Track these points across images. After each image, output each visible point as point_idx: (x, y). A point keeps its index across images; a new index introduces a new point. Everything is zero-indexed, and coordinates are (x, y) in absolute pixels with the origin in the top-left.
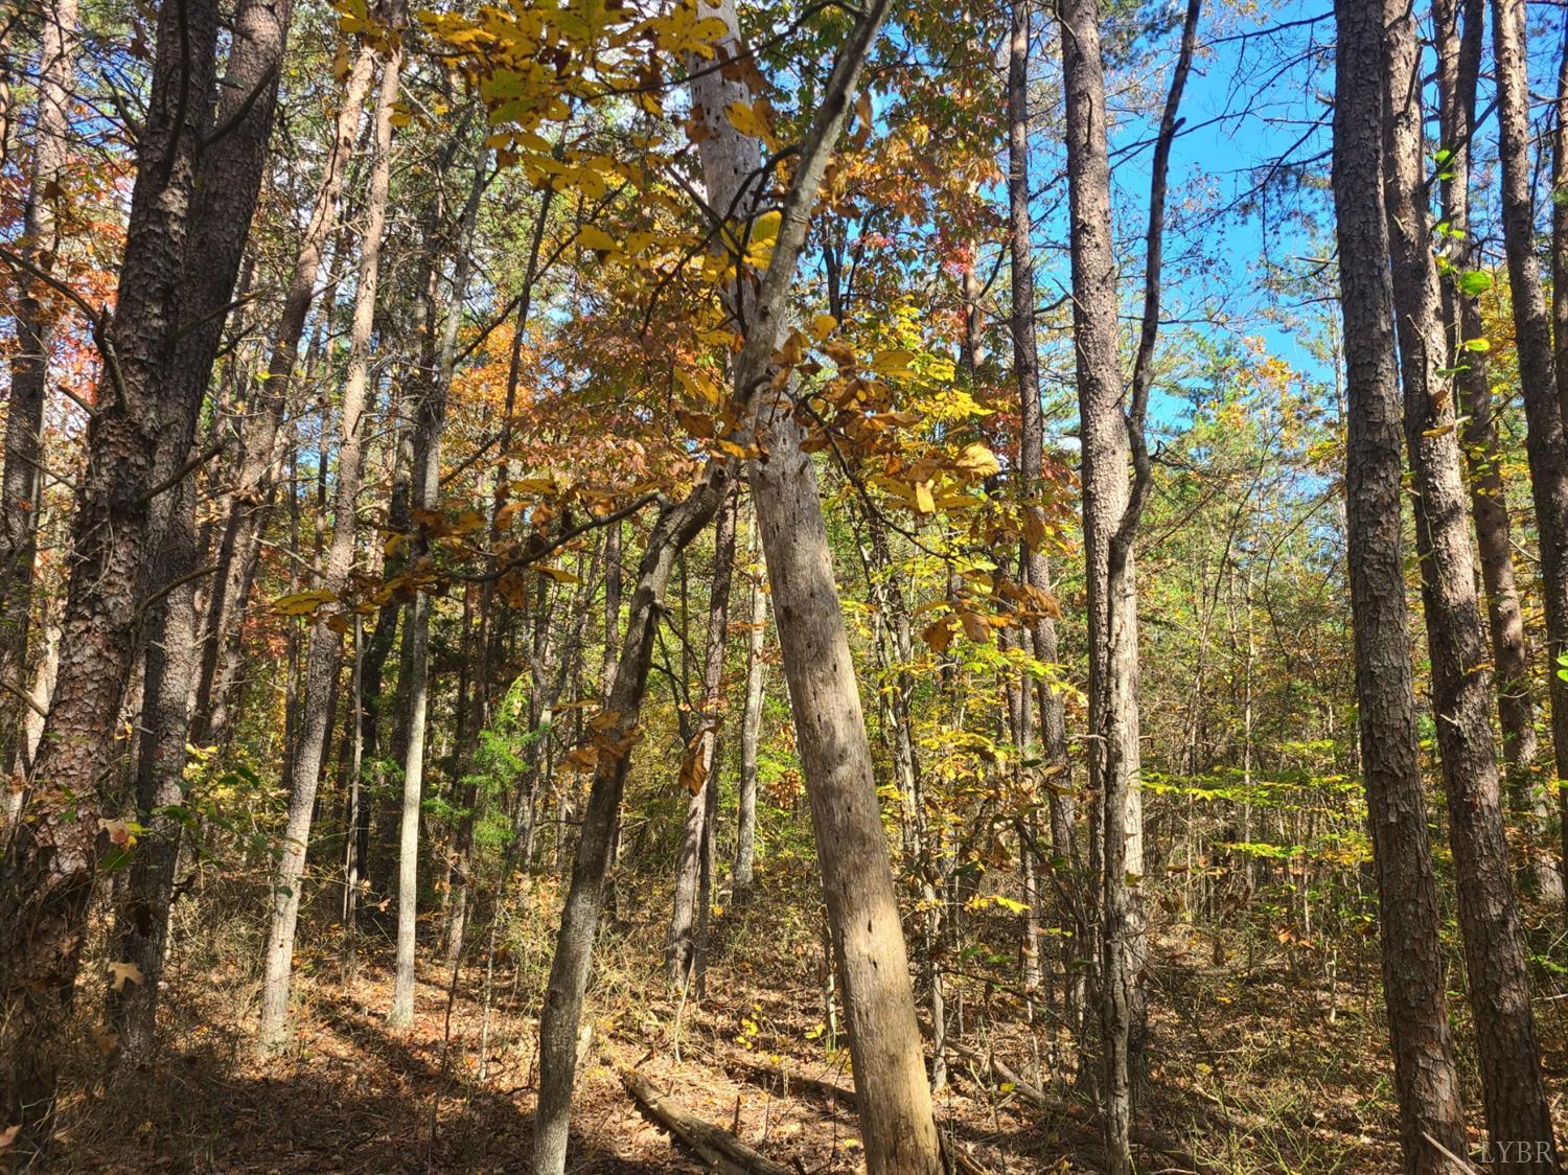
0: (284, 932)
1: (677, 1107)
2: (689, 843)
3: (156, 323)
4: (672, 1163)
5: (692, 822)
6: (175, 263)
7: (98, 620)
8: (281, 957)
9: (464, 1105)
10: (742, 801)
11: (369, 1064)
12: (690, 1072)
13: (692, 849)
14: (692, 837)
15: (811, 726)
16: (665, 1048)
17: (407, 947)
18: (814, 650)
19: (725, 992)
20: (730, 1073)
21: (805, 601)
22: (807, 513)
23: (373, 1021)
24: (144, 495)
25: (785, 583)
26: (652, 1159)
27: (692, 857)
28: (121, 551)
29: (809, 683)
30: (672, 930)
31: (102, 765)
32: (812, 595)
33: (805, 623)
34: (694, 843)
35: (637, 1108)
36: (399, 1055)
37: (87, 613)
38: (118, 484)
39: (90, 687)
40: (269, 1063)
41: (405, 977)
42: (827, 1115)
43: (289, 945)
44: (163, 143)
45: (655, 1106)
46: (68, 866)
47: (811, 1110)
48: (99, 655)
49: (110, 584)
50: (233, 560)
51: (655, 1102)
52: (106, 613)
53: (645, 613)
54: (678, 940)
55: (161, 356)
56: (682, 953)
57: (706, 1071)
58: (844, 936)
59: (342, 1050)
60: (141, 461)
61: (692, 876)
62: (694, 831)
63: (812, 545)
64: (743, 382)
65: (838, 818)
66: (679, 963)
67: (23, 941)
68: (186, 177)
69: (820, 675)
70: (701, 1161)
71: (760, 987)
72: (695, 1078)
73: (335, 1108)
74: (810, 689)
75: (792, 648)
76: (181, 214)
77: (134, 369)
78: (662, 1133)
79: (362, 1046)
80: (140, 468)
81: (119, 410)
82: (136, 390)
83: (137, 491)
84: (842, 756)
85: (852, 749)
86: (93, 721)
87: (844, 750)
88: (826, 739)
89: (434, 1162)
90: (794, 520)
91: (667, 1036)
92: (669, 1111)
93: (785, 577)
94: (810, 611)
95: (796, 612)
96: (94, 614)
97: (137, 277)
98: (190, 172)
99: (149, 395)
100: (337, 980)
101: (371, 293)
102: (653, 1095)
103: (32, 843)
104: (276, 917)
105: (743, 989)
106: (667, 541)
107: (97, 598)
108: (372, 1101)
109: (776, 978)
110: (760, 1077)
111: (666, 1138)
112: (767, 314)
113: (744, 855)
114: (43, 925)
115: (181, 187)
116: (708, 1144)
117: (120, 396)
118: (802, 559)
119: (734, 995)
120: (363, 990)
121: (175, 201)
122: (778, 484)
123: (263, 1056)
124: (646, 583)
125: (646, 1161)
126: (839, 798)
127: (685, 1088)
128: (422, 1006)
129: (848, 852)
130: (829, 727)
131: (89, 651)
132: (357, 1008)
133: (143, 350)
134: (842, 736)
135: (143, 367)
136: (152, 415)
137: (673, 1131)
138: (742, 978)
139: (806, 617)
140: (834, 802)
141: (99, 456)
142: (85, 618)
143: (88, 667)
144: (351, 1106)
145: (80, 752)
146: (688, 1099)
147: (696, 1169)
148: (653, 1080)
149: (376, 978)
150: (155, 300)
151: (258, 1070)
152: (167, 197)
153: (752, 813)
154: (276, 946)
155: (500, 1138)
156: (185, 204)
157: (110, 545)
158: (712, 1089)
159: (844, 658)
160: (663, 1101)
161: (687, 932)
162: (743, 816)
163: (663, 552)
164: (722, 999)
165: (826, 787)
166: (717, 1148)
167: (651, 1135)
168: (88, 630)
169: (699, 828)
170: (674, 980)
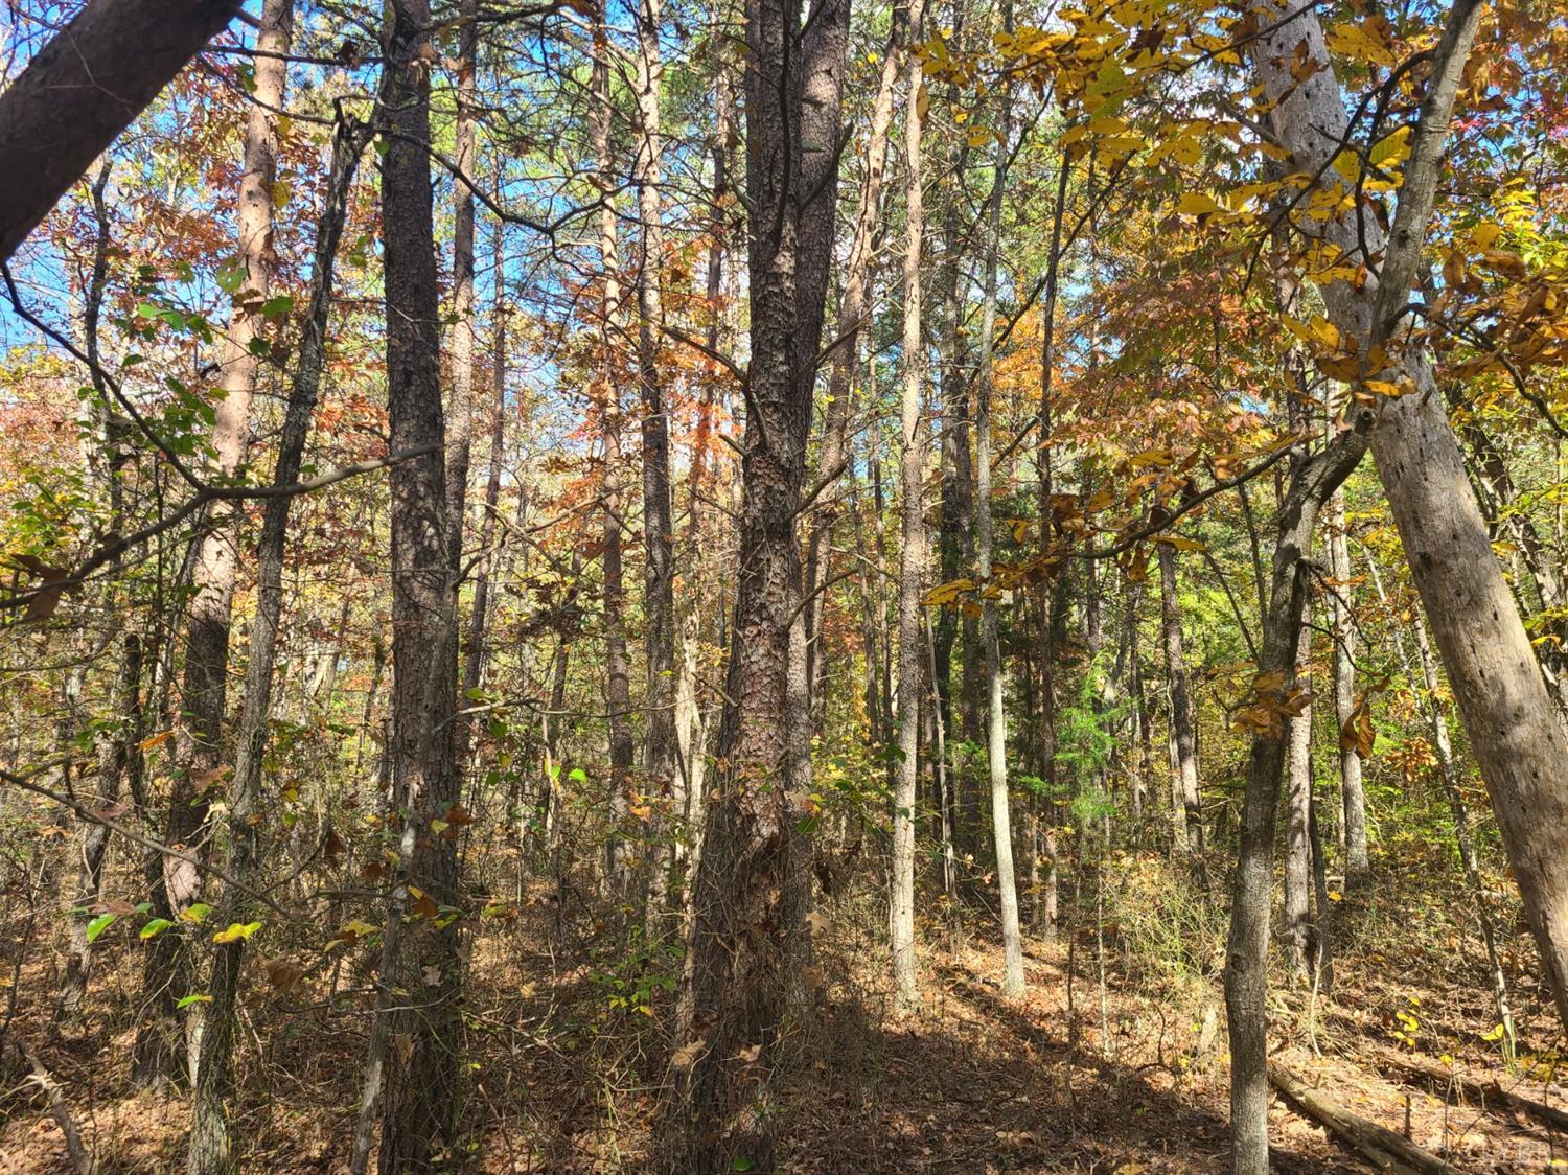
0: (904, 898)
1: (1330, 1101)
2: (1294, 822)
3: (783, 368)
4: (1334, 1159)
5: (1296, 799)
6: (790, 315)
7: (765, 625)
8: (903, 924)
9: (1093, 1076)
10: (1344, 778)
11: (995, 1028)
12: (1331, 1067)
13: (1299, 828)
14: (1298, 815)
15: (1472, 683)
16: (1299, 1038)
17: (1011, 922)
18: (1465, 598)
19: (1357, 986)
20: (1383, 1072)
21: (1447, 545)
22: (1437, 447)
23: (988, 988)
24: (787, 516)
25: (1418, 527)
26: (1310, 1153)
27: (1300, 837)
28: (776, 565)
29: (1463, 635)
30: (1286, 915)
31: (781, 747)
32: (1455, 537)
33: (1450, 570)
34: (1301, 822)
35: (1280, 1098)
36: (1020, 1023)
37: (757, 620)
38: (767, 509)
39: (766, 681)
40: (908, 1018)
41: (1012, 948)
42: (1517, 1129)
43: (910, 912)
44: (772, 215)
45: (1302, 1098)
46: (765, 832)
47: (1495, 1122)
48: (769, 654)
49: (770, 594)
50: (819, 568)
51: (1301, 1094)
52: (770, 619)
53: (1291, 571)
54: (1295, 926)
55: (788, 396)
56: (1300, 940)
57: (1354, 1068)
58: (1546, 918)
59: (967, 1013)
60: (782, 488)
61: (1303, 857)
62: (1299, 809)
63: (1446, 482)
64: (1383, 316)
65: (1522, 786)
66: (1300, 952)
67: (741, 893)
68: (792, 240)
69: (1477, 625)
70: (1369, 1161)
71: (1402, 982)
72: (1342, 1074)
73: (972, 1066)
74: (1466, 641)
75: (1437, 598)
76: (791, 272)
77: (769, 410)
78: (1315, 1127)
79: (984, 1011)
80: (782, 493)
81: (763, 447)
82: (773, 428)
83: (782, 514)
84: (1518, 715)
85: (1528, 706)
86: (770, 710)
87: (1520, 708)
88: (1493, 697)
89: (1078, 1128)
90: (1422, 458)
91: (1300, 1026)
92: (1320, 1105)
93: (1417, 521)
94: (1456, 556)
95: (1437, 558)
96: (762, 620)
97: (764, 333)
98: (793, 234)
99: (783, 431)
100: (947, 948)
101: (916, 306)
102: (1296, 1087)
103: (737, 811)
104: (896, 886)
105: (1379, 983)
106: (1309, 495)
107: (763, 606)
108: (1005, 1064)
109: (1417, 974)
110: (1419, 1080)
111: (1321, 1132)
112: (1408, 237)
113: (1354, 837)
114: (753, 881)
115: (789, 250)
116: (1375, 1143)
117: (763, 435)
118: (1437, 498)
119: (1368, 989)
120: (973, 960)
121: (785, 262)
122: (1397, 421)
123: (902, 1014)
124: (1289, 540)
125: (1301, 1155)
126: (1520, 762)
127: (1331, 1083)
128: (1032, 978)
129: (1540, 824)
130: (1496, 684)
131: (761, 651)
132: (971, 975)
133: (775, 394)
134: (1515, 692)
135: (776, 407)
136: (786, 447)
137: (1327, 1127)
138: (1375, 972)
139: (1450, 562)
140: (1514, 768)
141: (752, 488)
142: (755, 624)
143: (763, 666)
144: (985, 1064)
145: (764, 736)
146: (1338, 1095)
147: (1364, 1170)
148: (1293, 1071)
149: (982, 949)
150: (779, 349)
151: (897, 1024)
152: (780, 260)
153: (1359, 789)
154: (899, 912)
155: (1139, 1112)
156: (793, 263)
157: (769, 561)
158: (1365, 1087)
159: (1506, 603)
160: (1311, 1094)
161: (1305, 917)
162: (1348, 795)
163: (1305, 506)
164: (1354, 992)
165: (1501, 750)
166: (1388, 1150)
167: (1301, 1127)
168: (759, 633)
169: (1305, 805)
170: (1295, 968)
